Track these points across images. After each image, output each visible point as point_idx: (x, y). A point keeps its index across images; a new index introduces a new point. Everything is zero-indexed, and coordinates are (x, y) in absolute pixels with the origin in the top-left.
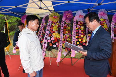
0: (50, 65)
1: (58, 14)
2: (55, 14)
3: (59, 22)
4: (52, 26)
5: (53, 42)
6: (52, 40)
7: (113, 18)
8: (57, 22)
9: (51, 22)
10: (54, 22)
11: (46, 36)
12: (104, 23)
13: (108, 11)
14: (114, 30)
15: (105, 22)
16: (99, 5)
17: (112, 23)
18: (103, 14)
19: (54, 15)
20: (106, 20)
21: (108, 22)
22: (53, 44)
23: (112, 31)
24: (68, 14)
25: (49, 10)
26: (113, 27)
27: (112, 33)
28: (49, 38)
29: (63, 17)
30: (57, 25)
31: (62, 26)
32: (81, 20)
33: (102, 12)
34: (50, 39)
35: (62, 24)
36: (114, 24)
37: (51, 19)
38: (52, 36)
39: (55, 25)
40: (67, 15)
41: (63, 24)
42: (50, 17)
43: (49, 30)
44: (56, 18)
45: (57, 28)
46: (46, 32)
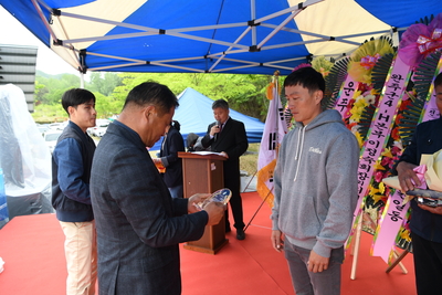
4: (351, 104)
31: (385, 100)
35: (389, 90)
39: (362, 98)
41: (399, 92)
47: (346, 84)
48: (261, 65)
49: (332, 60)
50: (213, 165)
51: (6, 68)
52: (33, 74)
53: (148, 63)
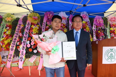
0: (30, 75)
1: (38, 15)
2: (35, 15)
3: (39, 23)
4: (31, 29)
5: (34, 47)
6: (32, 44)
7: (94, 21)
8: (38, 24)
9: (30, 24)
10: (33, 23)
11: (25, 40)
12: (86, 26)
13: (90, 14)
14: (96, 32)
15: (88, 25)
16: (84, 6)
17: (94, 25)
18: (85, 17)
19: (33, 16)
20: (88, 23)
21: (89, 25)
22: (33, 50)
23: (94, 33)
24: (50, 15)
25: (29, 9)
26: (95, 30)
27: (94, 35)
28: (28, 42)
29: (44, 18)
30: (37, 27)
31: (43, 28)
32: (64, 22)
33: (84, 15)
34: (30, 43)
35: (43, 26)
36: (96, 27)
37: (30, 20)
38: (32, 40)
39: (35, 27)
40: (48, 17)
41: (45, 26)
42: (29, 18)
43: (28, 33)
44: (36, 19)
45: (38, 30)
46: (25, 35)
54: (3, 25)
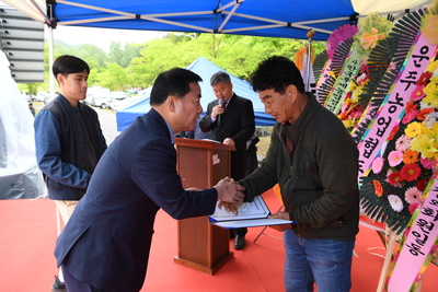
4: (424, 80)
6: (393, 163)
9: (431, 53)
11: (375, 137)
22: (389, 190)
34: (386, 155)
42: (427, 22)
43: (406, 101)
46: (384, 113)
47: (415, 49)
48: (289, 25)
49: (390, 18)
50: (215, 157)
51: (13, 33)
52: (42, 40)
53: (138, 16)
54: (353, 64)
